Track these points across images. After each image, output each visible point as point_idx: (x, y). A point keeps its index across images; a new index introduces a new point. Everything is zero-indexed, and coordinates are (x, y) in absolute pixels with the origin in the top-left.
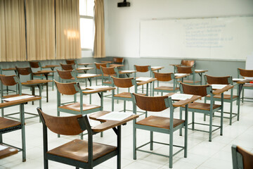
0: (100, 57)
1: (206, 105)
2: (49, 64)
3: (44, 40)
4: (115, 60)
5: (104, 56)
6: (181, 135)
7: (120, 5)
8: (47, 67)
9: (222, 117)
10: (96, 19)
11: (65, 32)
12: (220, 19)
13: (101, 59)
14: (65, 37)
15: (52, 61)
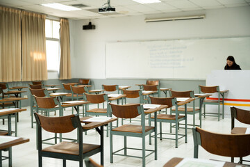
0: (66, 78)
1: (171, 116)
2: (15, 86)
3: (10, 62)
4: (81, 82)
5: (71, 77)
6: (150, 144)
7: (85, 28)
8: (14, 88)
9: (186, 128)
10: (62, 41)
11: (31, 54)
12: (181, 41)
13: (67, 80)
14: (32, 58)
15: (18, 82)
